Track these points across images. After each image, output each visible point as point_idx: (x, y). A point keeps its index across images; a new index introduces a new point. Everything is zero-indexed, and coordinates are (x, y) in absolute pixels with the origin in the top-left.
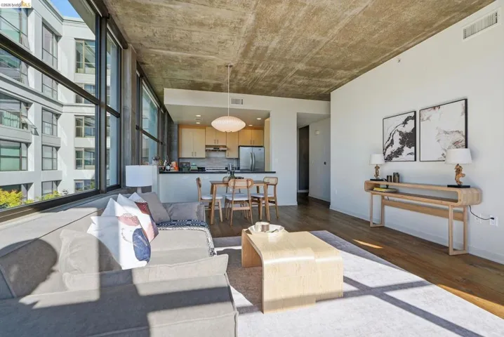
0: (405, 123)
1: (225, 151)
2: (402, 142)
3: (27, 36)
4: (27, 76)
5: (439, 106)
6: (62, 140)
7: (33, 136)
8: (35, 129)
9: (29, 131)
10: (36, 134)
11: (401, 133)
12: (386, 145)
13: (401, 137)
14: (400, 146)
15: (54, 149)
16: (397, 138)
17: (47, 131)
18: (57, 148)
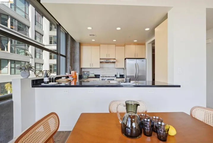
1: (114, 62)
3: (28, 15)
4: (28, 32)
6: (44, 61)
7: (31, 59)
8: (31, 56)
9: (29, 57)
10: (32, 58)
15: (41, 65)
17: (38, 57)
18: (42, 64)
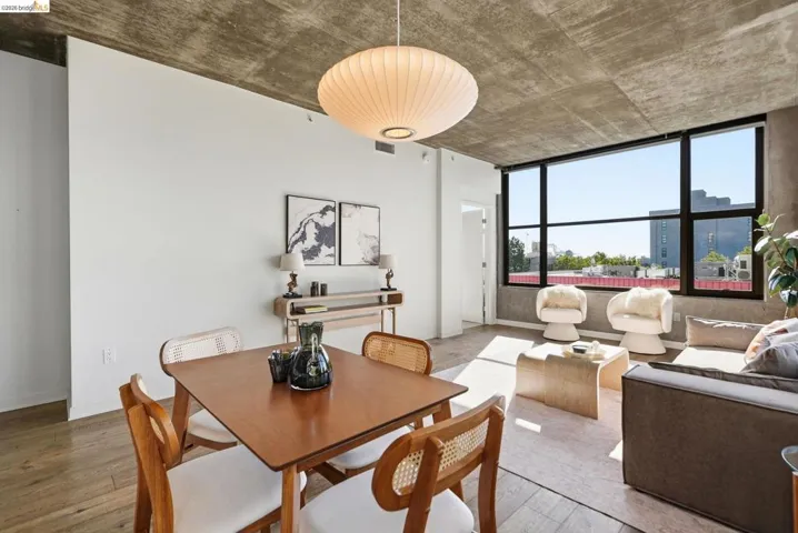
0: (323, 212)
2: (319, 238)
5: (360, 206)
11: (317, 225)
12: (294, 239)
13: (317, 231)
14: (316, 243)
16: (311, 231)
